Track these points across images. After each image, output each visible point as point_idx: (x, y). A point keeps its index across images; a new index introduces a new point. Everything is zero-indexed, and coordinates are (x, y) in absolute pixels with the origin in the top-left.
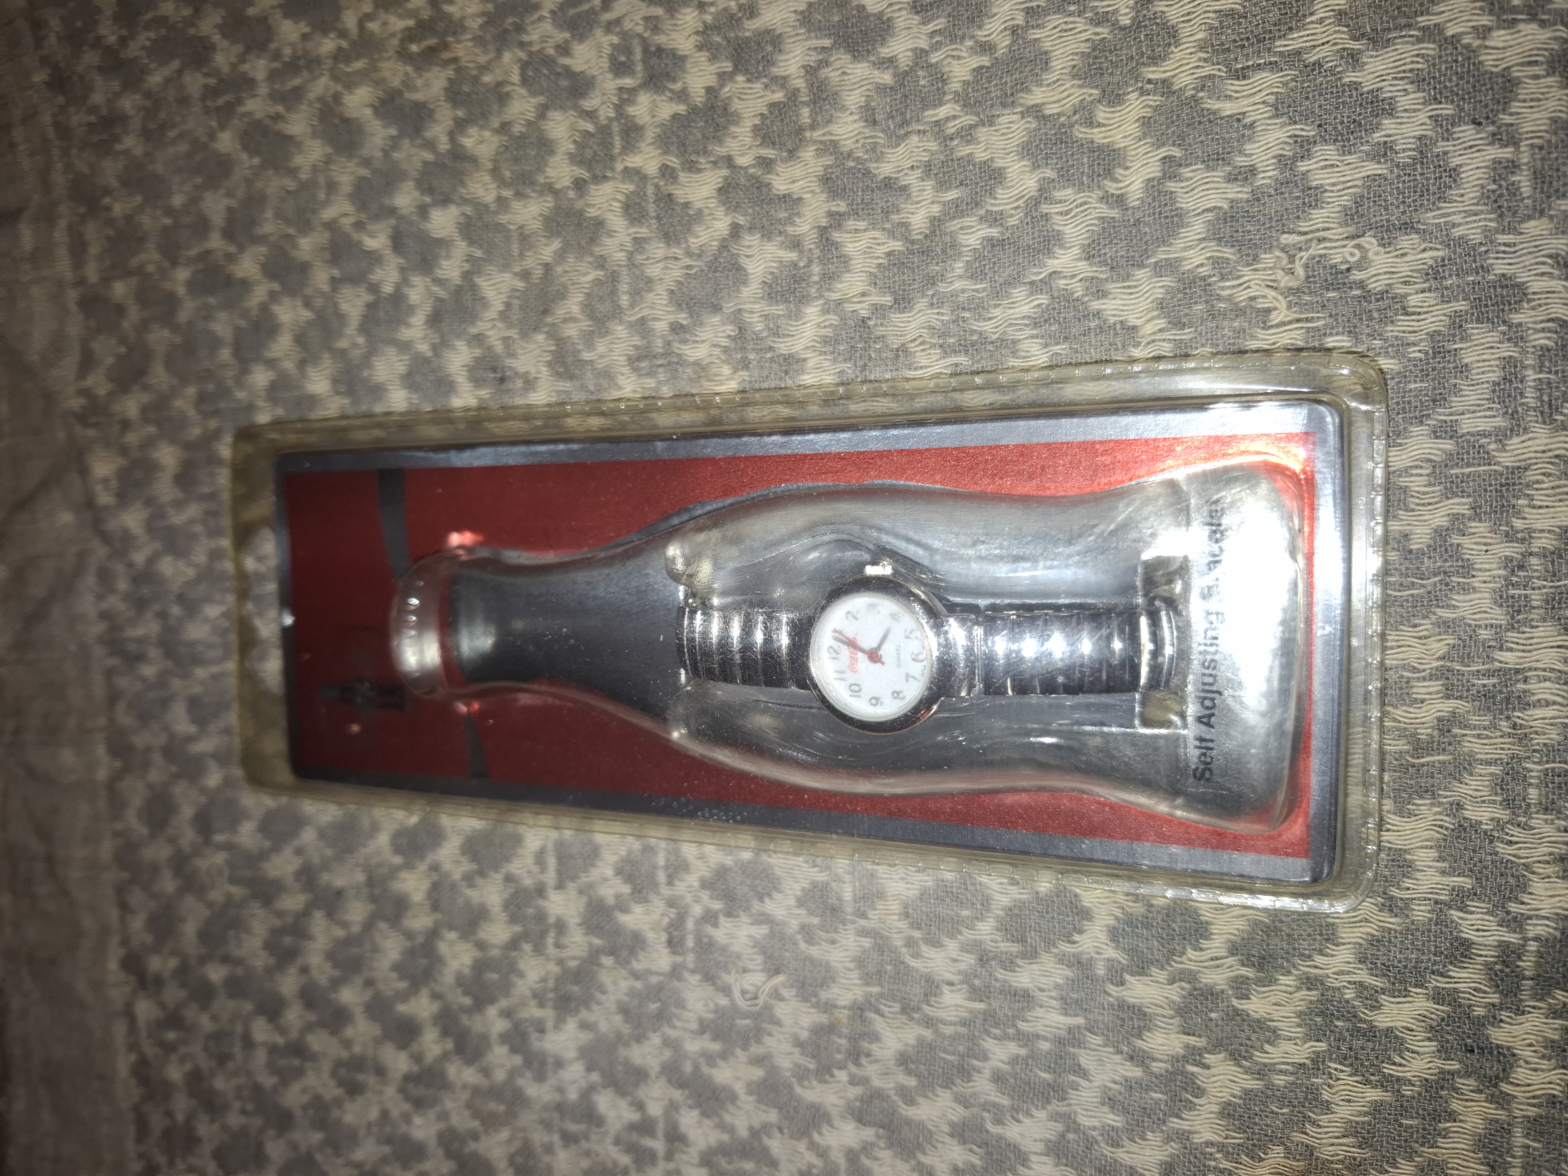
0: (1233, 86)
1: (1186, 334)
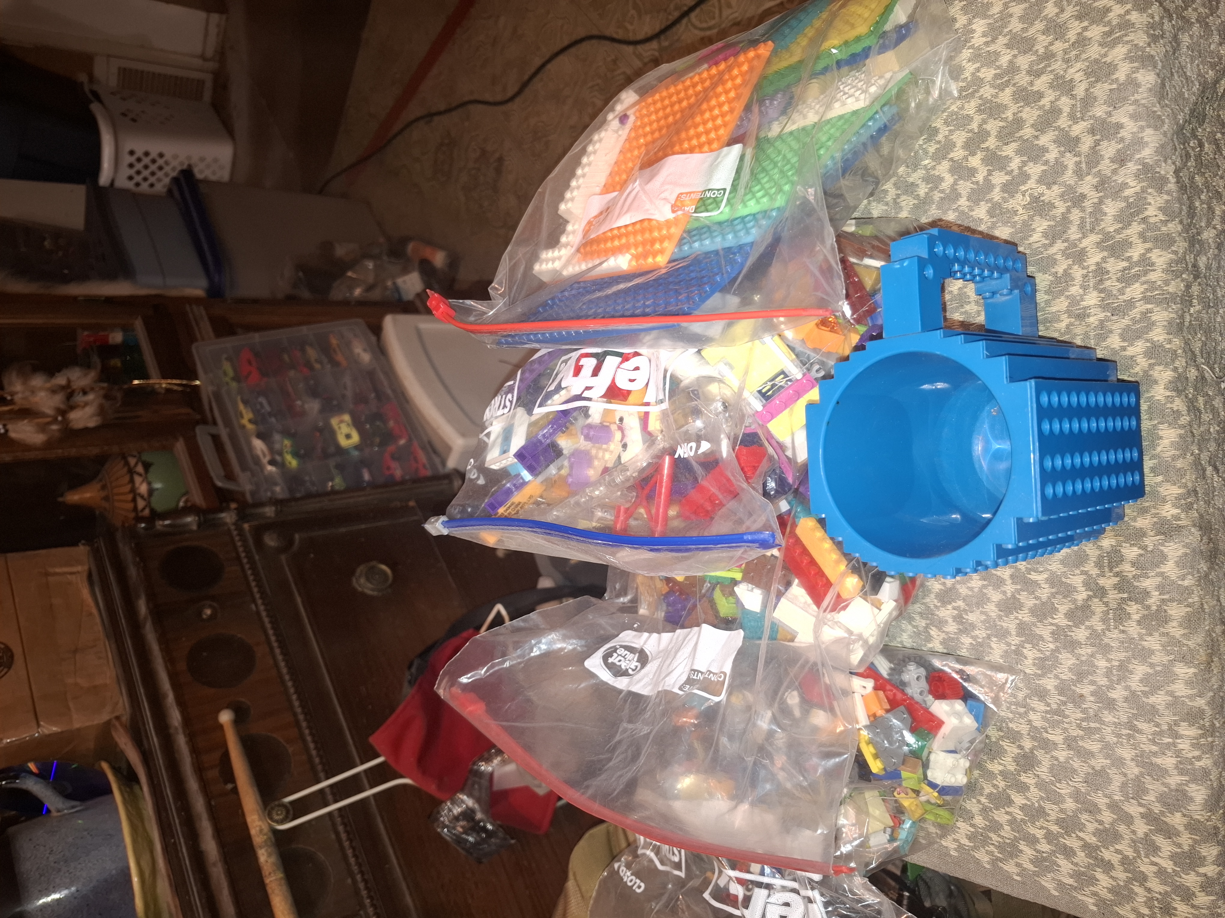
0: (1004, 148)
1: (995, 219)
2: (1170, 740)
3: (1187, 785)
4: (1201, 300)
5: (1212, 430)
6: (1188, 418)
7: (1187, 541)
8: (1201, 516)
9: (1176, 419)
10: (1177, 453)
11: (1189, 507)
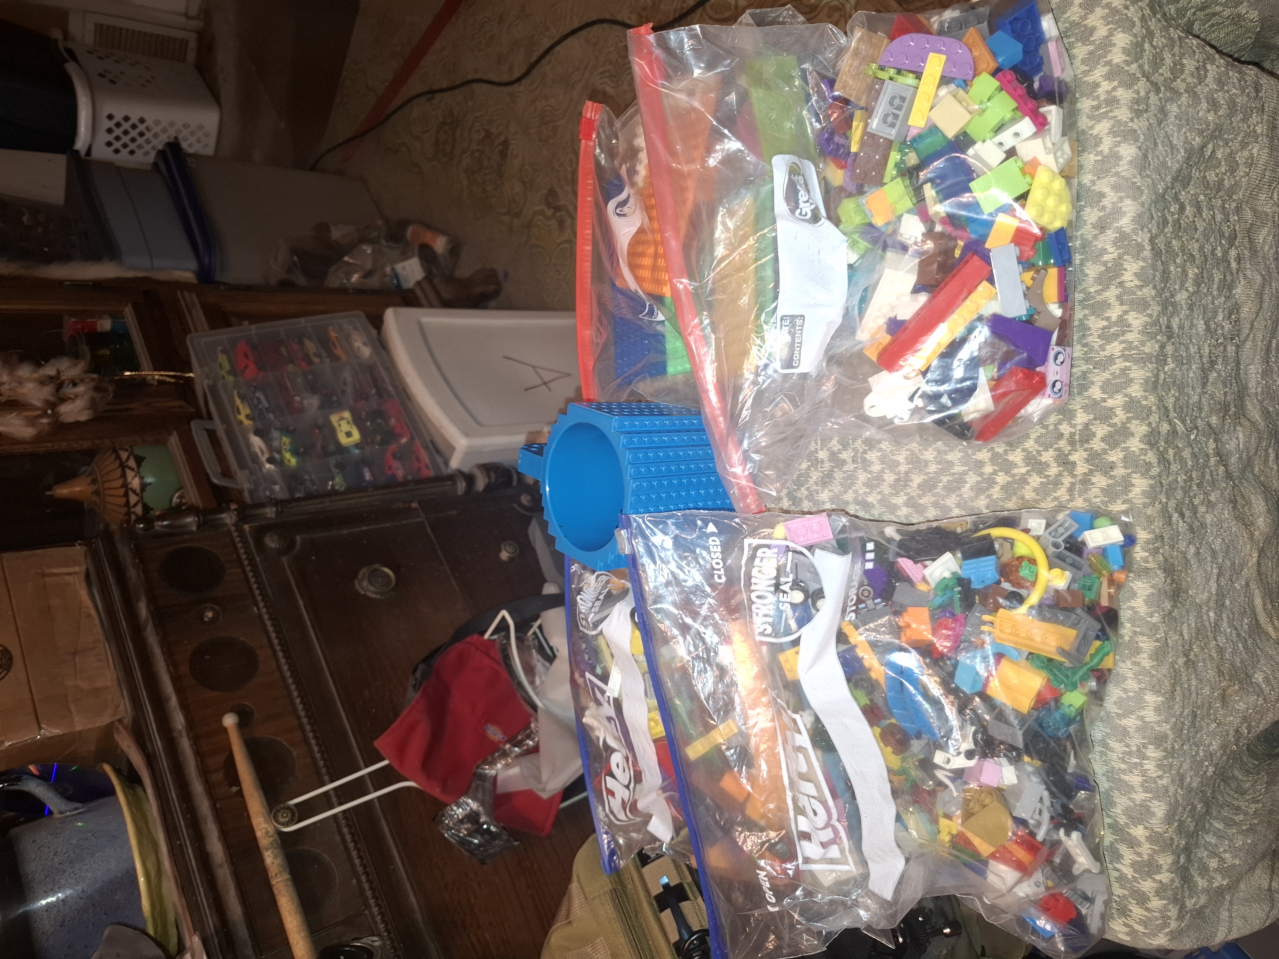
2: (1138, 761)
3: (1150, 801)
4: (1175, 359)
5: (1179, 479)
6: (1158, 470)
7: (1154, 582)
8: (1166, 560)
9: (1148, 470)
10: (1147, 501)
11: (1156, 551)
